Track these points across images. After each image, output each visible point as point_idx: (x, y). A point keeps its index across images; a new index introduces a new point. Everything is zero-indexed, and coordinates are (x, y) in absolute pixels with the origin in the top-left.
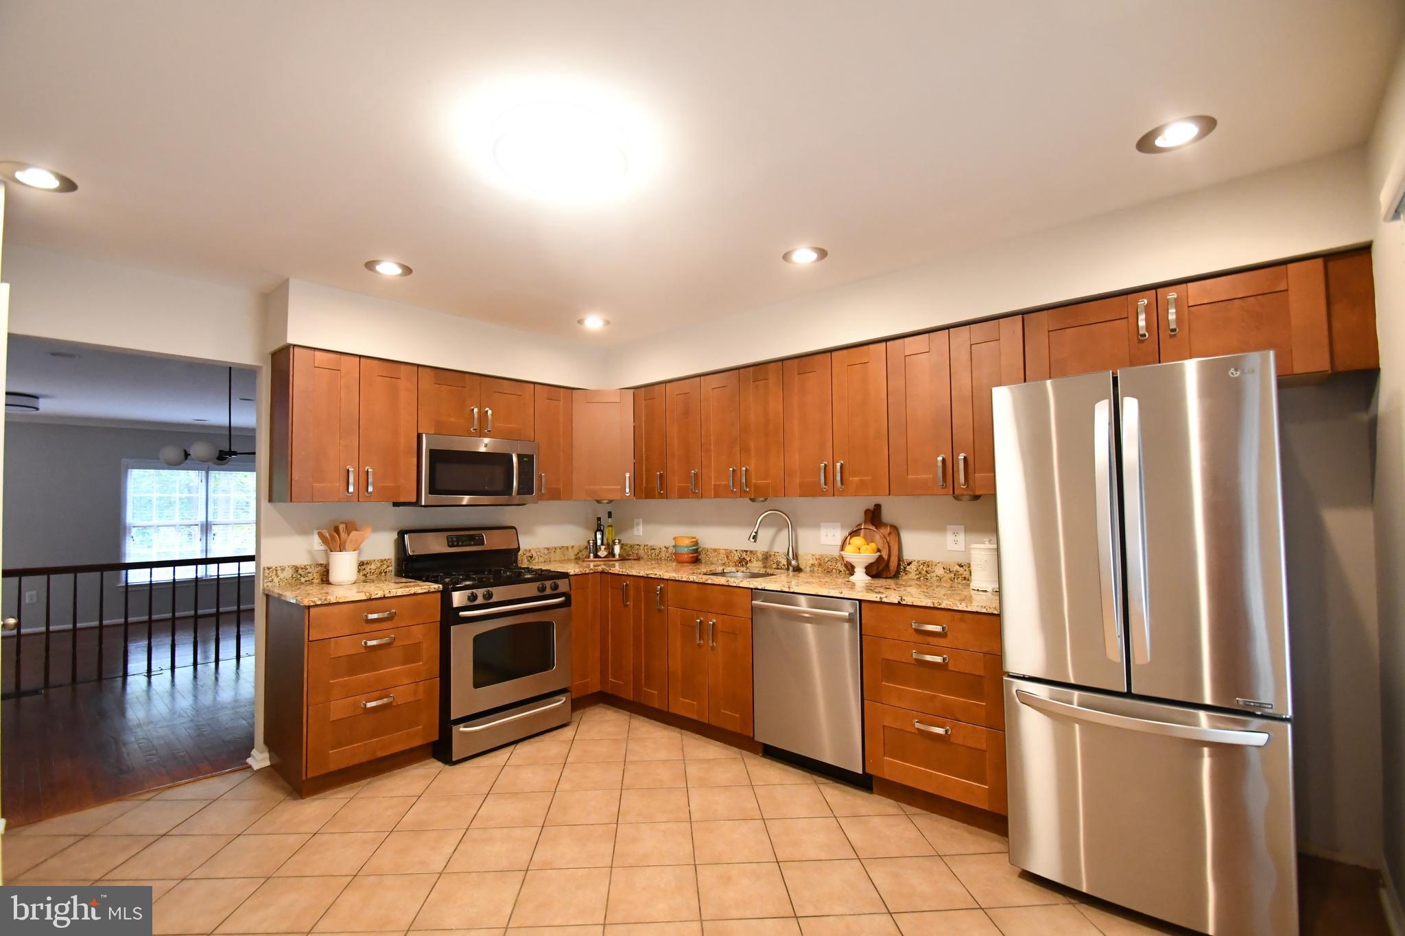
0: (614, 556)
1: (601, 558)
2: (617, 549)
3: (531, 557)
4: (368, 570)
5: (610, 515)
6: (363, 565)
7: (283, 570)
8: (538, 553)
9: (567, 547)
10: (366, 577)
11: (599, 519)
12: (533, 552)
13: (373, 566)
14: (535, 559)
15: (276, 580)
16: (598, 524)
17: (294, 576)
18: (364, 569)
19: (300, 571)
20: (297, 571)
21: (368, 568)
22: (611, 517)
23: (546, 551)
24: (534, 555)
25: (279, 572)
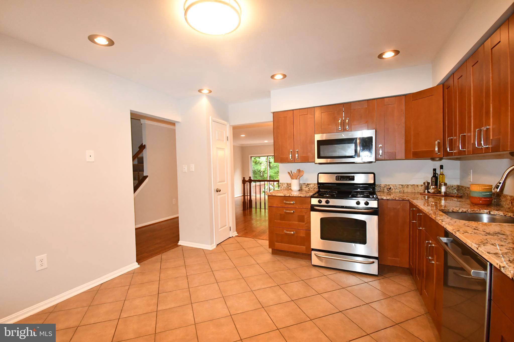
0: (440, 192)
1: (431, 193)
2: (443, 189)
3: (390, 189)
4: (310, 187)
5: (442, 167)
6: (308, 185)
7: (284, 184)
8: (395, 187)
9: (417, 186)
10: (309, 189)
11: (435, 170)
12: (391, 186)
13: (312, 186)
14: (392, 190)
15: (282, 187)
16: (434, 173)
17: (287, 186)
18: (309, 186)
19: (289, 185)
20: (288, 185)
21: (310, 186)
22: (443, 169)
23: (401, 187)
24: (392, 188)
25: (283, 184)
